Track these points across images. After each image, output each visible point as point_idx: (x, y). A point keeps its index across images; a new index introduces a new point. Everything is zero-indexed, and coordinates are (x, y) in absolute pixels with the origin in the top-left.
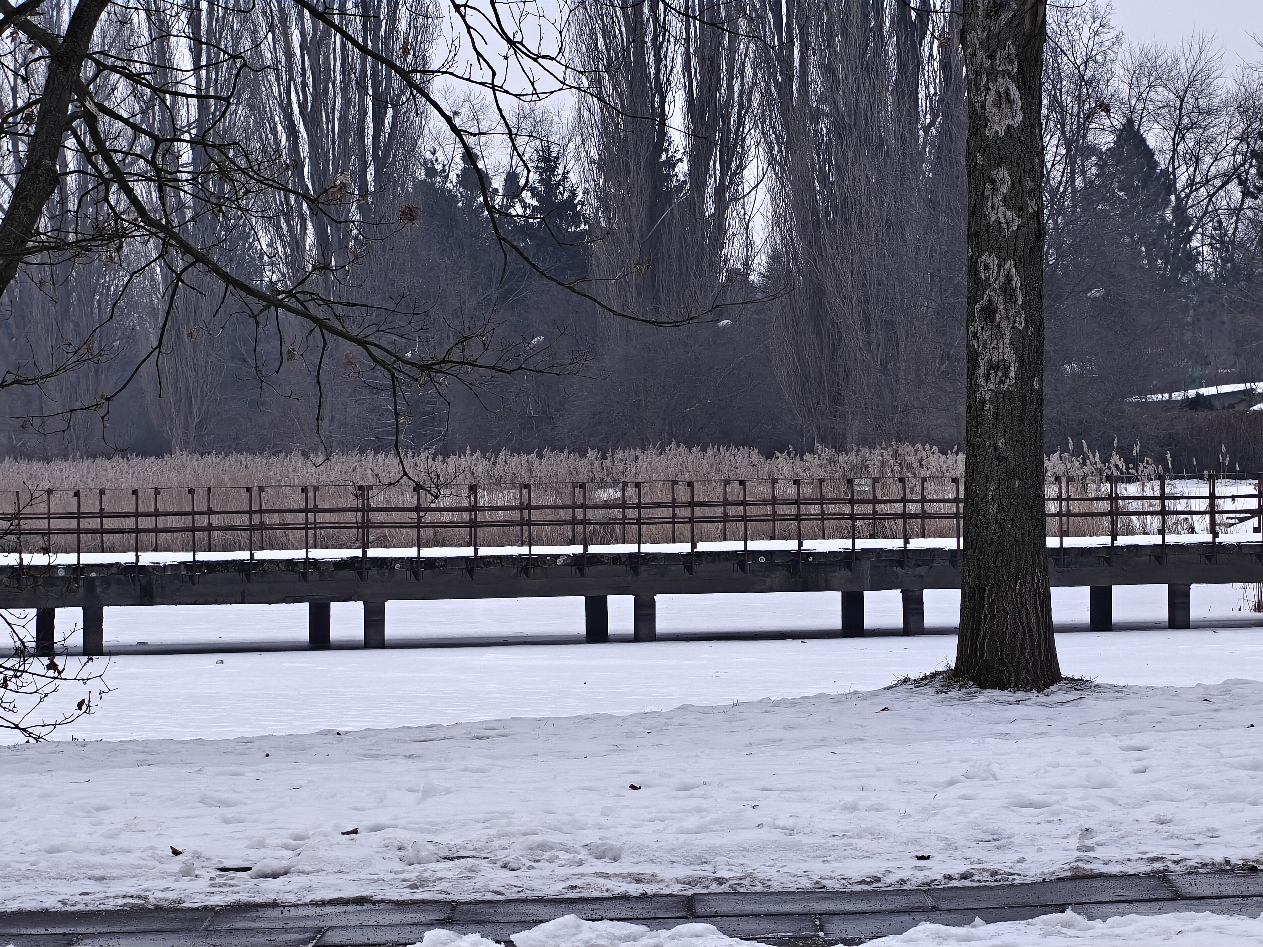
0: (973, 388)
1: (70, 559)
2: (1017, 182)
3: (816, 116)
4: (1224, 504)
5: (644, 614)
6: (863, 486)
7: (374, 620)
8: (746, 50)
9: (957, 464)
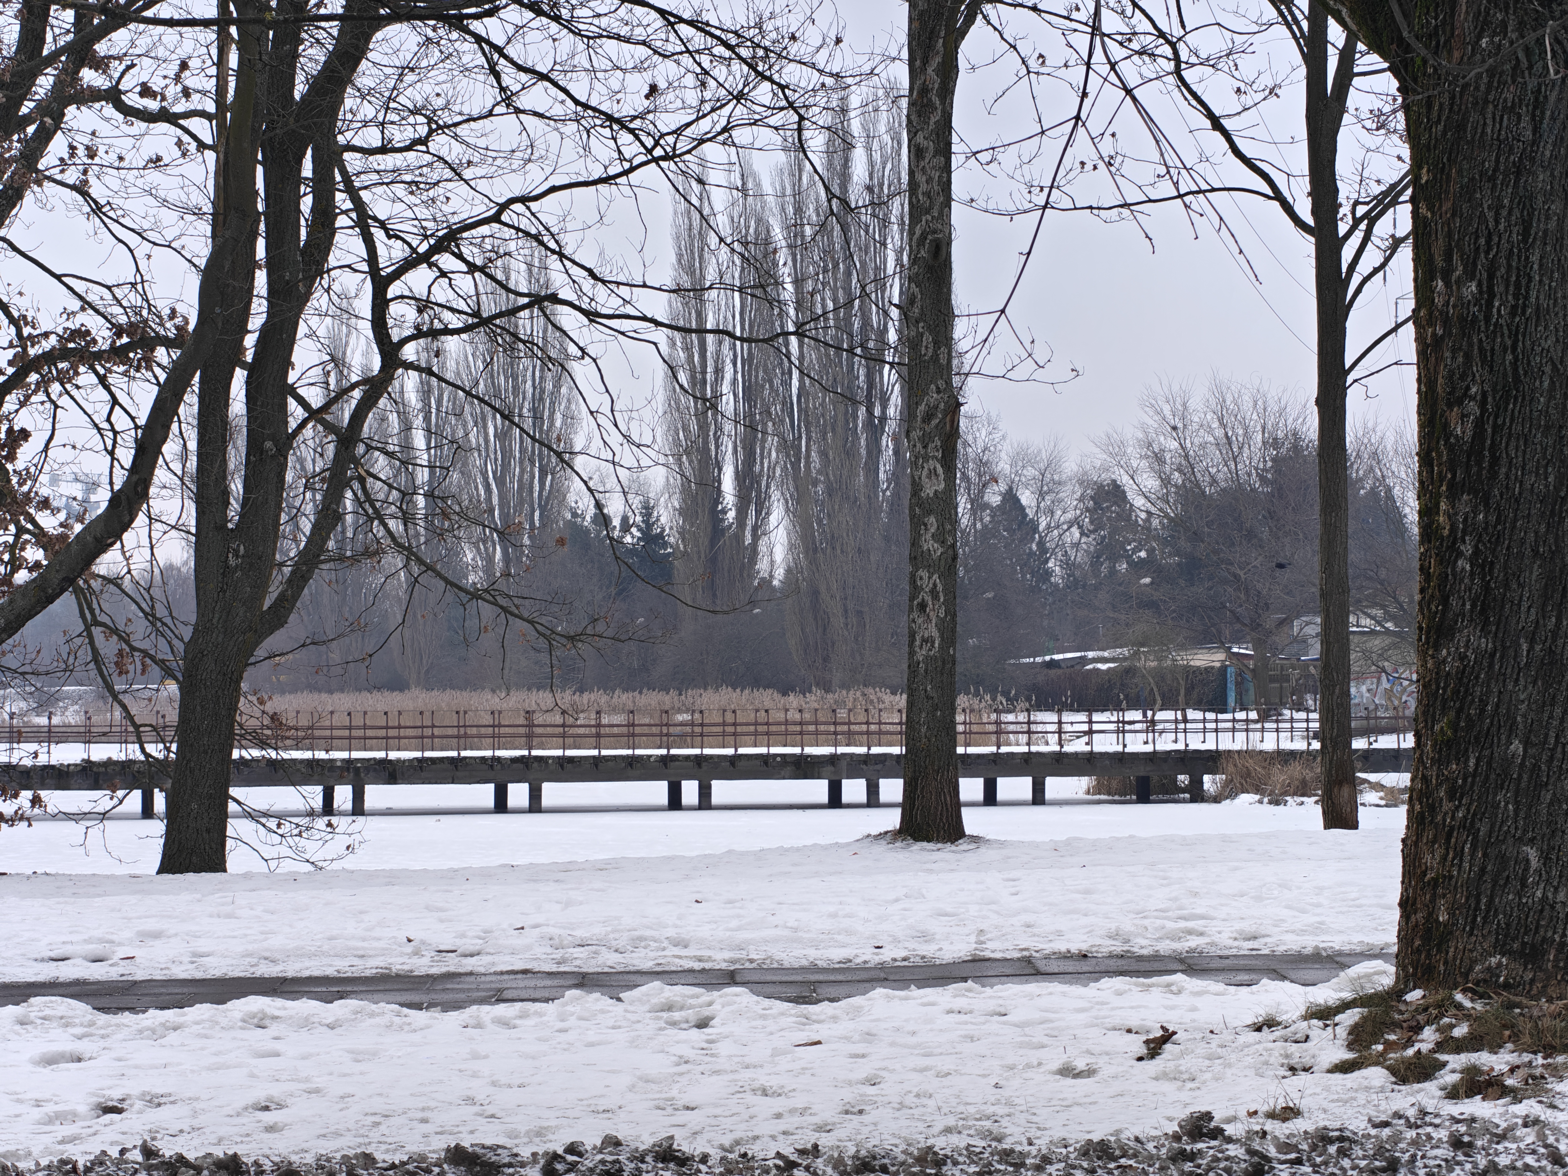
0: (912, 653)
1: (344, 755)
2: (941, 526)
3: (815, 483)
4: (1067, 728)
5: (705, 793)
6: (842, 714)
7: (535, 795)
8: (772, 442)
9: (902, 700)
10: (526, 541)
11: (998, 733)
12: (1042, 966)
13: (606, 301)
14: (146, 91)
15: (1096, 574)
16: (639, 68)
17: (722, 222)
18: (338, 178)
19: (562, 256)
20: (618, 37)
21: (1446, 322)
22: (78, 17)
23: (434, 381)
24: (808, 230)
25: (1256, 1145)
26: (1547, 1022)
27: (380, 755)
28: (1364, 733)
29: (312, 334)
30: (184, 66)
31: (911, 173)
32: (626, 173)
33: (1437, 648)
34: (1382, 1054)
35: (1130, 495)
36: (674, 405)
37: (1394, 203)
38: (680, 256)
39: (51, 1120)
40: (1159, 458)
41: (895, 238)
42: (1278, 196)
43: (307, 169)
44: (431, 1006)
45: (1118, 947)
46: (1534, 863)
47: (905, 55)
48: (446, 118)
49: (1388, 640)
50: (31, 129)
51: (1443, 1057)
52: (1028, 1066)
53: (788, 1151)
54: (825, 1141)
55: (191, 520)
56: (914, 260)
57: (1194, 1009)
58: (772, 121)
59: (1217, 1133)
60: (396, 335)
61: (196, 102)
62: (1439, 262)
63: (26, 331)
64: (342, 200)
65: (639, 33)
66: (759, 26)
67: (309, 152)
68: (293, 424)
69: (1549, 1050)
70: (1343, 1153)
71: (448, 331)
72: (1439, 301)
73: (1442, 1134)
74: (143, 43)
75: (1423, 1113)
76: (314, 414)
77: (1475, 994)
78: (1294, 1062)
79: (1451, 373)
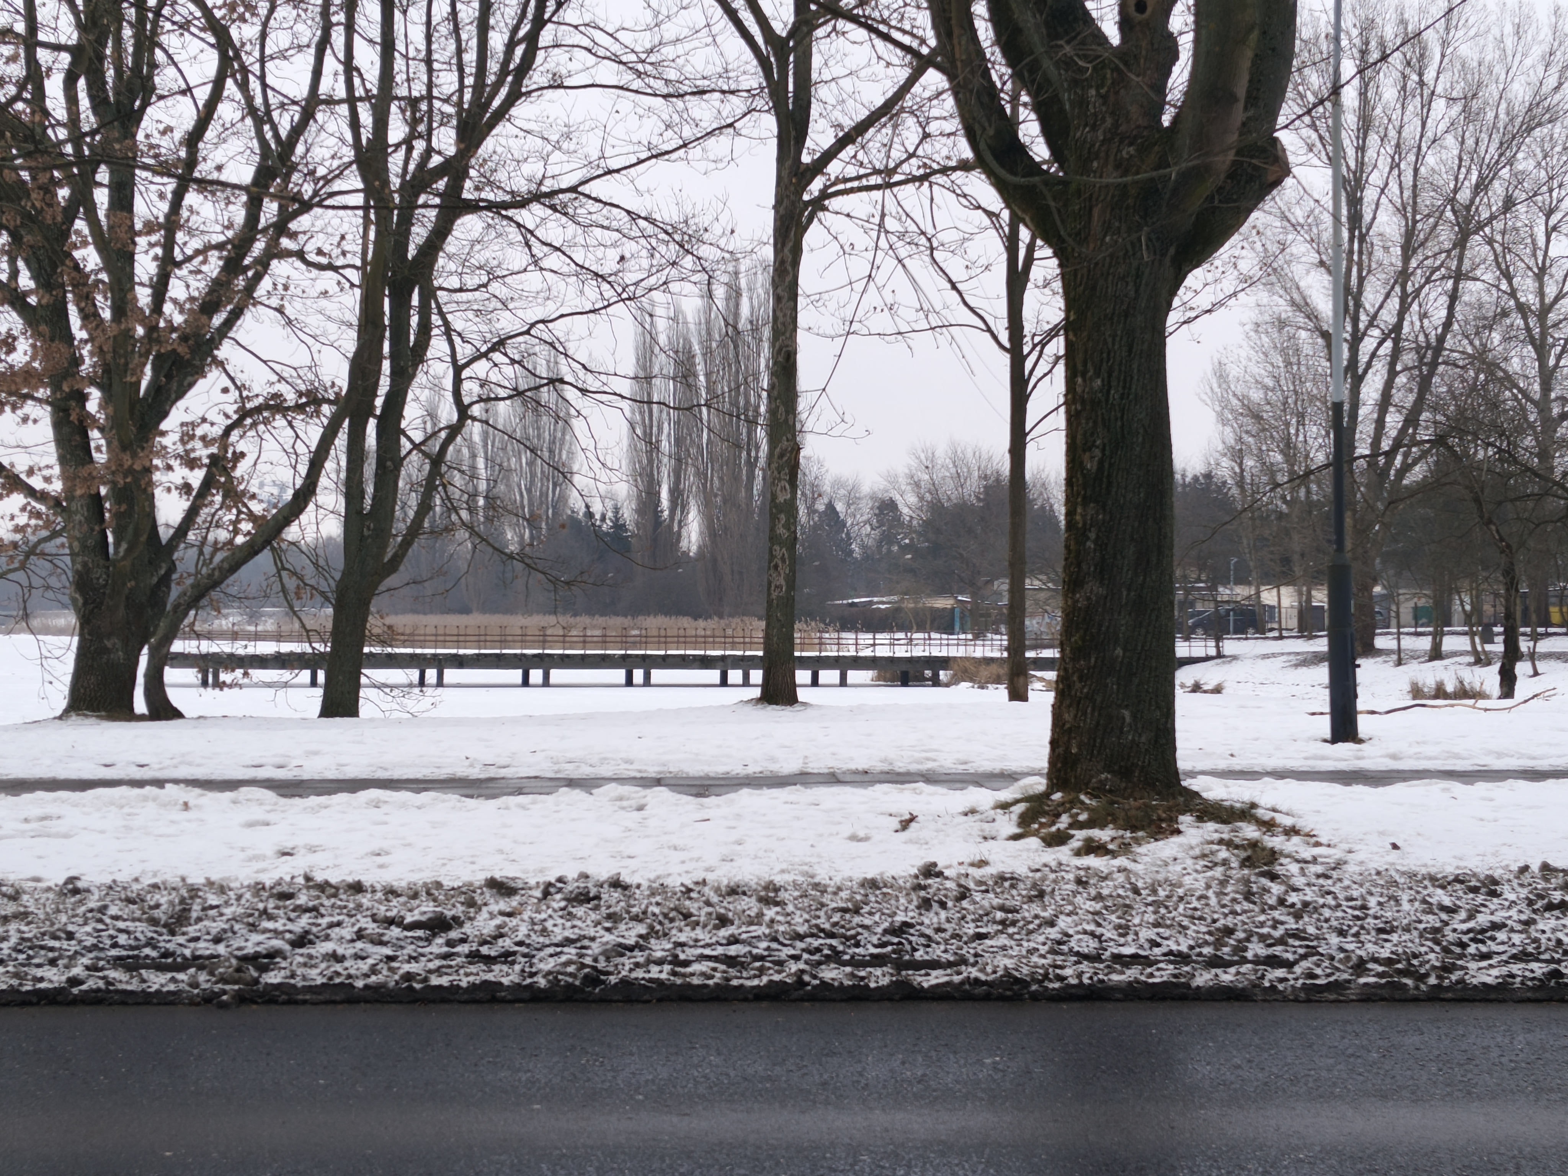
0: (769, 594)
1: (432, 651)
2: (788, 520)
3: (716, 496)
4: (861, 642)
5: (647, 677)
6: (729, 632)
7: (546, 677)
8: (691, 470)
9: (763, 624)
10: (544, 525)
11: (821, 644)
12: (841, 778)
13: (592, 383)
14: (320, 252)
15: (880, 552)
16: (614, 245)
17: (663, 339)
18: (433, 305)
19: (566, 355)
20: (603, 227)
21: (1083, 402)
22: (281, 207)
23: (491, 430)
24: (714, 345)
25: (963, 881)
26: (1133, 812)
27: (454, 651)
28: (1034, 647)
29: (417, 399)
30: (343, 237)
31: (774, 311)
32: (605, 307)
33: (1074, 593)
34: (1037, 830)
35: (900, 506)
36: (633, 447)
37: (1056, 335)
38: (638, 360)
39: (250, 860)
40: (917, 484)
41: (766, 351)
42: (989, 330)
43: (415, 300)
44: (479, 796)
45: (886, 767)
46: (1128, 719)
47: (772, 241)
48: (499, 273)
49: (1050, 594)
50: (250, 274)
51: (1072, 832)
52: (831, 835)
53: (689, 883)
54: (710, 877)
55: (342, 508)
56: (775, 364)
57: (929, 803)
58: (693, 279)
59: (940, 874)
60: (466, 400)
61: (350, 259)
62: (1080, 367)
63: (245, 393)
64: (436, 319)
65: (615, 224)
66: (686, 222)
67: (416, 291)
68: (403, 452)
69: (1134, 829)
70: (1013, 886)
71: (497, 399)
72: (1079, 390)
73: (1071, 876)
74: (319, 224)
75: (1060, 864)
76: (416, 446)
77: (1093, 796)
78: (986, 834)
79: (1085, 434)
